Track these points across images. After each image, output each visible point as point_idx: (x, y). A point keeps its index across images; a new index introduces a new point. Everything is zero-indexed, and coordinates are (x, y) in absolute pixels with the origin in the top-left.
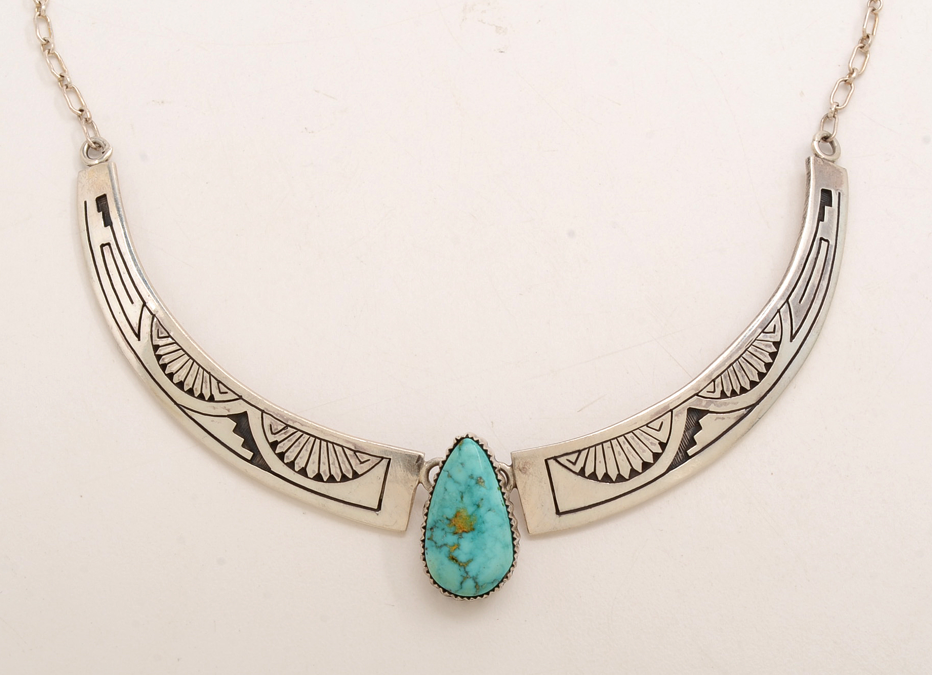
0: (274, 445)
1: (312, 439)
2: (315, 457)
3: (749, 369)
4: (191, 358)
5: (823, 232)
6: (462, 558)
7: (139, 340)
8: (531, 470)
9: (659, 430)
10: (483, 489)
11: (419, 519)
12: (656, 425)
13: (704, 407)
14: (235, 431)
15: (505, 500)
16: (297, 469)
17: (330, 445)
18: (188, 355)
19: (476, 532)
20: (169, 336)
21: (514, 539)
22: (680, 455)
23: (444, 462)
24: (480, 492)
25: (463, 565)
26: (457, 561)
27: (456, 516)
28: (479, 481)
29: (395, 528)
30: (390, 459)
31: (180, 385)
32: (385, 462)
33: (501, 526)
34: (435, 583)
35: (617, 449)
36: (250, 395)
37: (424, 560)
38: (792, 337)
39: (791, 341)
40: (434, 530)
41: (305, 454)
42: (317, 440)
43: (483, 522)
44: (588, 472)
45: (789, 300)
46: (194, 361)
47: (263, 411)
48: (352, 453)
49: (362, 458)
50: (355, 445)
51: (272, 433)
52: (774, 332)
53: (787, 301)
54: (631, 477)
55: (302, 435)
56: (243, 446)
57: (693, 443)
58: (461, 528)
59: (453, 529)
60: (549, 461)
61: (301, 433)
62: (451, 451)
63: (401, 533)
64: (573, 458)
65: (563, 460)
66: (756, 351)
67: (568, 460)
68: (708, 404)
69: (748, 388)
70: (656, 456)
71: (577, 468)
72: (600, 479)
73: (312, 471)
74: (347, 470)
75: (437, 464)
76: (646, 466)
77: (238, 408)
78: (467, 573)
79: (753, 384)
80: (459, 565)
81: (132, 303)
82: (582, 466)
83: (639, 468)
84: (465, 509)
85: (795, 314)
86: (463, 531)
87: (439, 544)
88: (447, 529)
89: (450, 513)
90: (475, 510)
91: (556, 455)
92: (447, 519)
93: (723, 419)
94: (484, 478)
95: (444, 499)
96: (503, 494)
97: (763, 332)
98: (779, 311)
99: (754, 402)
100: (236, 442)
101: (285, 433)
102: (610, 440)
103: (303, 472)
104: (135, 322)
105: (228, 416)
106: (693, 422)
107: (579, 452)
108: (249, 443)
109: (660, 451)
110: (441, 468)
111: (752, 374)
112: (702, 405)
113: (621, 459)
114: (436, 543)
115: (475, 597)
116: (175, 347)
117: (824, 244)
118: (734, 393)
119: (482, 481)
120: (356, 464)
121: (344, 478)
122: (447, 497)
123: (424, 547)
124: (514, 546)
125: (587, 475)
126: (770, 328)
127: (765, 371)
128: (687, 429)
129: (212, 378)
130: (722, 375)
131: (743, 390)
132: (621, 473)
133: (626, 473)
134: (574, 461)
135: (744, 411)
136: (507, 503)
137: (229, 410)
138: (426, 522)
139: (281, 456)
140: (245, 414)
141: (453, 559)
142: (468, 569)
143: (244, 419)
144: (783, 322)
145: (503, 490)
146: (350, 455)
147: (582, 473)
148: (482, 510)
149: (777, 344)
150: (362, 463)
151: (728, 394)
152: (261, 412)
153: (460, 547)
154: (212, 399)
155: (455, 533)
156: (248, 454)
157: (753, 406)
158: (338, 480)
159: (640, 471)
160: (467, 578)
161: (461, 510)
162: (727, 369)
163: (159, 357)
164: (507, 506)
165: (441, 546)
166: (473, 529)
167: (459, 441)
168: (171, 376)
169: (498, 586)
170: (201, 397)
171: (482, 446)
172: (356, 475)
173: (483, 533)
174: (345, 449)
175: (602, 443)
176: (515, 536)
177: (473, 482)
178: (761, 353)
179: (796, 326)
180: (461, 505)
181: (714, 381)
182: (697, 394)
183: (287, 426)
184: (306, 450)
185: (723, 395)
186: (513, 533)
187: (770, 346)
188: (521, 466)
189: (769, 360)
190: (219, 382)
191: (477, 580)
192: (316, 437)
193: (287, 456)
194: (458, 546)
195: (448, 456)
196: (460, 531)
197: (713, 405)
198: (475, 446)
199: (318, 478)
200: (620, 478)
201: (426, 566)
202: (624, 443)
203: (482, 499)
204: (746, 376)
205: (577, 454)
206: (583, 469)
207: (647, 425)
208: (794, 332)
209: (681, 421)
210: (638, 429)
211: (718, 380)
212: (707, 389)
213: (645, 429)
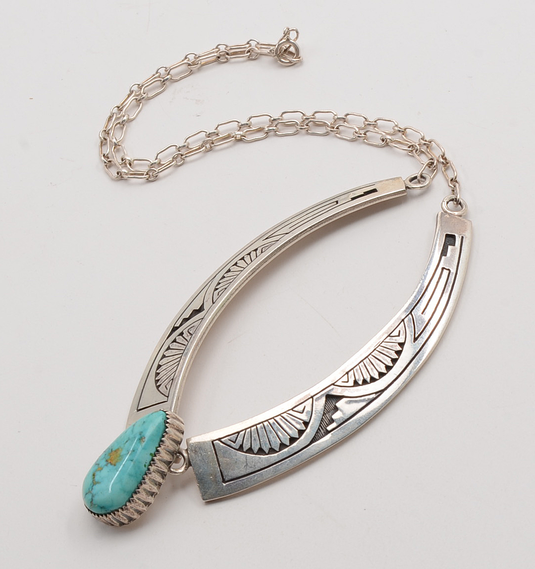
3: (377, 364)
5: (445, 263)
9: (302, 413)
12: (300, 408)
13: (340, 393)
22: (322, 431)
28: (142, 439)
35: (269, 428)
38: (415, 339)
39: (414, 342)
44: (246, 447)
45: (413, 313)
52: (399, 336)
53: (411, 313)
54: (281, 449)
57: (332, 420)
60: (215, 443)
64: (233, 438)
65: (226, 440)
66: (383, 350)
67: (229, 440)
68: (343, 391)
69: (378, 378)
70: (301, 432)
71: (237, 445)
72: (256, 452)
76: (293, 440)
79: (381, 375)
82: (241, 443)
83: (287, 442)
85: (418, 323)
91: (220, 437)
93: (356, 402)
97: (389, 336)
98: (403, 320)
99: (383, 388)
102: (263, 422)
106: (330, 405)
107: (238, 433)
109: (304, 428)
111: (380, 368)
112: (337, 392)
113: (273, 436)
117: (446, 273)
118: (365, 382)
125: (245, 450)
126: (396, 333)
127: (392, 365)
130: (354, 369)
131: (373, 380)
132: (273, 447)
133: (276, 447)
134: (234, 440)
135: (374, 396)
144: (407, 329)
147: (241, 448)
149: (402, 345)
151: (360, 383)
157: (382, 392)
159: (288, 444)
162: (358, 364)
175: (256, 425)
177: (139, 437)
178: (388, 352)
179: (419, 331)
181: (348, 373)
182: (333, 384)
185: (356, 383)
187: (396, 346)
189: (395, 356)
197: (346, 391)
200: (272, 451)
202: (274, 424)
204: (375, 369)
205: (237, 435)
206: (241, 446)
207: (292, 409)
208: (416, 336)
209: (321, 404)
210: (285, 412)
211: (351, 373)
212: (342, 380)
213: (291, 412)
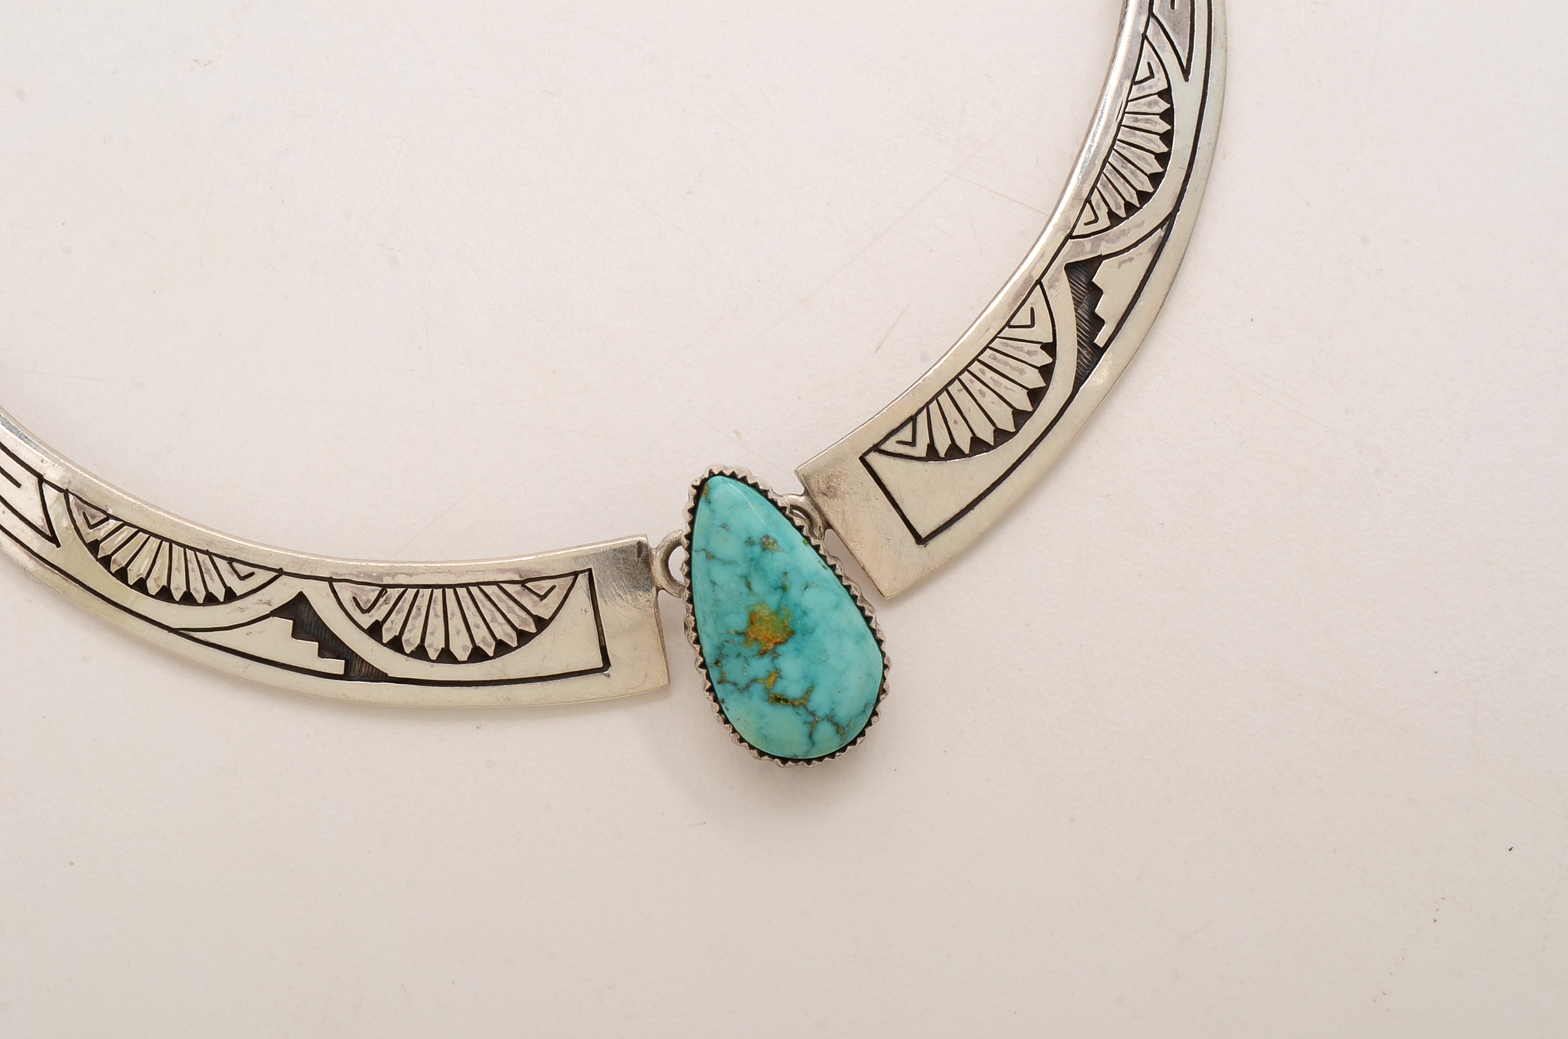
0: (375, 631)
1: (438, 593)
2: (456, 622)
3: (1138, 157)
4: (163, 539)
6: (794, 690)
7: (58, 545)
8: (843, 487)
9: (1032, 325)
10: (780, 556)
11: (685, 654)
12: (1023, 317)
13: (1092, 251)
14: (296, 634)
15: (823, 557)
16: (433, 655)
17: (475, 590)
18: (157, 536)
19: (798, 637)
20: (109, 517)
21: (868, 620)
22: (1084, 352)
23: (689, 537)
24: (777, 561)
25: (800, 704)
26: (786, 701)
27: (752, 622)
28: (767, 544)
29: (648, 686)
30: (590, 570)
31: (165, 594)
32: (582, 580)
33: (837, 606)
34: (762, 754)
35: (975, 387)
36: (295, 561)
37: (726, 721)
38: (1186, 72)
39: (1187, 80)
40: (723, 662)
41: (436, 623)
42: (447, 590)
43: (805, 613)
44: (942, 446)
45: (1154, 11)
46: (171, 542)
47: (330, 580)
48: (518, 587)
49: (541, 588)
50: (517, 571)
51: (364, 611)
52: (1152, 76)
53: (1151, 14)
54: (1018, 426)
55: (417, 593)
56: (321, 654)
57: (1097, 323)
58: (769, 640)
59: (755, 647)
60: (869, 458)
61: (415, 590)
62: (693, 511)
63: (663, 691)
64: (906, 434)
65: (890, 446)
66: (1137, 120)
67: (899, 442)
68: (1096, 246)
69: (1151, 190)
70: (1046, 372)
71: (921, 450)
72: (967, 451)
73: (460, 647)
74: (524, 621)
75: (677, 544)
76: (1036, 396)
77: (283, 592)
78: (813, 714)
79: (1155, 179)
80: (794, 705)
81: (18, 485)
82: (928, 441)
83: (1025, 404)
84: (761, 603)
85: (1174, 30)
86: (776, 644)
87: (743, 682)
88: (746, 652)
89: (739, 621)
90: (782, 597)
91: (876, 442)
92: (738, 633)
93: (1131, 259)
94: (773, 534)
95: (717, 601)
96: (817, 548)
97: (1134, 83)
98: (1145, 37)
99: (1170, 209)
100: (306, 652)
101: (386, 602)
102: (957, 377)
103: (446, 656)
104: (38, 519)
105: (273, 613)
106: (1082, 288)
107: (913, 419)
108: (331, 646)
109: (1049, 360)
110: (689, 549)
111: (1147, 163)
112: (1085, 251)
113: (989, 401)
114: (735, 684)
115: (843, 750)
116: (127, 532)
118: (1130, 209)
119: (771, 541)
120: (535, 604)
121: (524, 637)
122: (722, 596)
123: (716, 700)
124: (874, 632)
125: (942, 454)
126: (1143, 73)
127: (1165, 149)
128: (1077, 303)
129: (215, 558)
130: (1098, 185)
131: (1144, 197)
132: (1000, 426)
133: (1008, 424)
134: (910, 440)
135: (1160, 233)
136: (831, 562)
137: (269, 603)
138: (701, 654)
139: (396, 644)
140: (301, 597)
141: (779, 699)
142: (811, 706)
143: (302, 608)
144: (1159, 52)
145: (814, 542)
146: (517, 593)
147: (932, 453)
148: (794, 592)
149: (1166, 94)
150: (542, 598)
151: (1122, 213)
152: (327, 584)
153: (783, 674)
154: (230, 596)
155: (763, 653)
156: (337, 666)
157: (1170, 220)
158: (515, 644)
159: (1030, 409)
160: (817, 722)
161: (757, 609)
162: (1101, 171)
163: (106, 562)
164: (833, 567)
165: (747, 687)
166: (792, 633)
167: (700, 489)
168: (141, 586)
169: (875, 713)
170: (211, 599)
171: (744, 480)
172: (542, 624)
173: (812, 631)
174: (503, 585)
175: (945, 388)
176: (867, 613)
177: (757, 550)
178: (1147, 121)
179: (1183, 49)
180: (753, 600)
181: (1088, 201)
182: (1070, 236)
183: (384, 588)
184: (436, 615)
185: (1114, 219)
186: (862, 610)
187: (1156, 103)
188: (823, 487)
189: (1164, 127)
190: (231, 561)
191: (837, 719)
192: (443, 587)
193: (408, 641)
194: (777, 674)
195: (692, 524)
196: (771, 646)
197: (1103, 243)
198: (732, 485)
199: (478, 655)
200: (1002, 436)
201: (734, 731)
202: (983, 372)
203: (786, 573)
204: (1138, 171)
205: (910, 425)
206: (932, 449)
207: (1008, 324)
208: (1185, 64)
209: (1062, 294)
210: (996, 337)
211: (1096, 197)
212: (1083, 219)
213: (1007, 332)
